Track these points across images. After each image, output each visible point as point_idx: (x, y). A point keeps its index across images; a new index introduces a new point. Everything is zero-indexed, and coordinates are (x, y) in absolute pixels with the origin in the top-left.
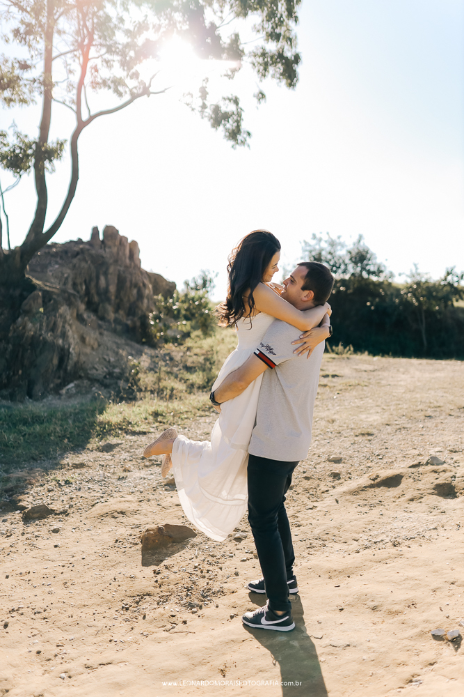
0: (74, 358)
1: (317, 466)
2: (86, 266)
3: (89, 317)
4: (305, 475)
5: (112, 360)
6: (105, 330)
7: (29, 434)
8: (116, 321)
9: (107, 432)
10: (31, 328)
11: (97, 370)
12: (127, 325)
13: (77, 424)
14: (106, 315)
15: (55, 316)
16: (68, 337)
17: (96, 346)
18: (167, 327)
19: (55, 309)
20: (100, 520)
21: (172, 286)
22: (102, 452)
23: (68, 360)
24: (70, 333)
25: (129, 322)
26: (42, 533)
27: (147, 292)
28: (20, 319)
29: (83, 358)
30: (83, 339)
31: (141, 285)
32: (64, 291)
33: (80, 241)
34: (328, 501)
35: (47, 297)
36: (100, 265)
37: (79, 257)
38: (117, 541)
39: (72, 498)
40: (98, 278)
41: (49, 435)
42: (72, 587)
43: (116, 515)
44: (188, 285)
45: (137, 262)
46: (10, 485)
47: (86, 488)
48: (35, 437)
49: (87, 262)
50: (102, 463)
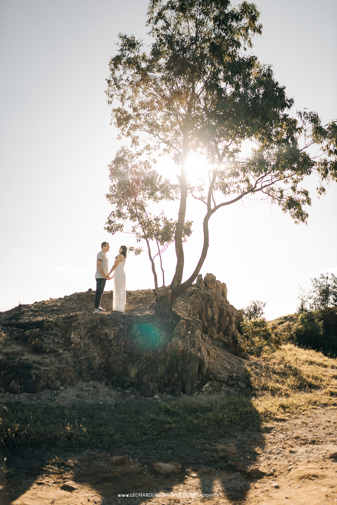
0: (207, 365)
6: (216, 346)
10: (181, 345)
11: (222, 374)
12: (225, 342)
15: (194, 337)
16: (202, 351)
23: (204, 367)
25: (226, 340)
28: (174, 339)
29: (211, 366)
30: (208, 353)
35: (188, 324)
36: (208, 300)
37: (193, 295)
40: (206, 310)
49: (199, 299)
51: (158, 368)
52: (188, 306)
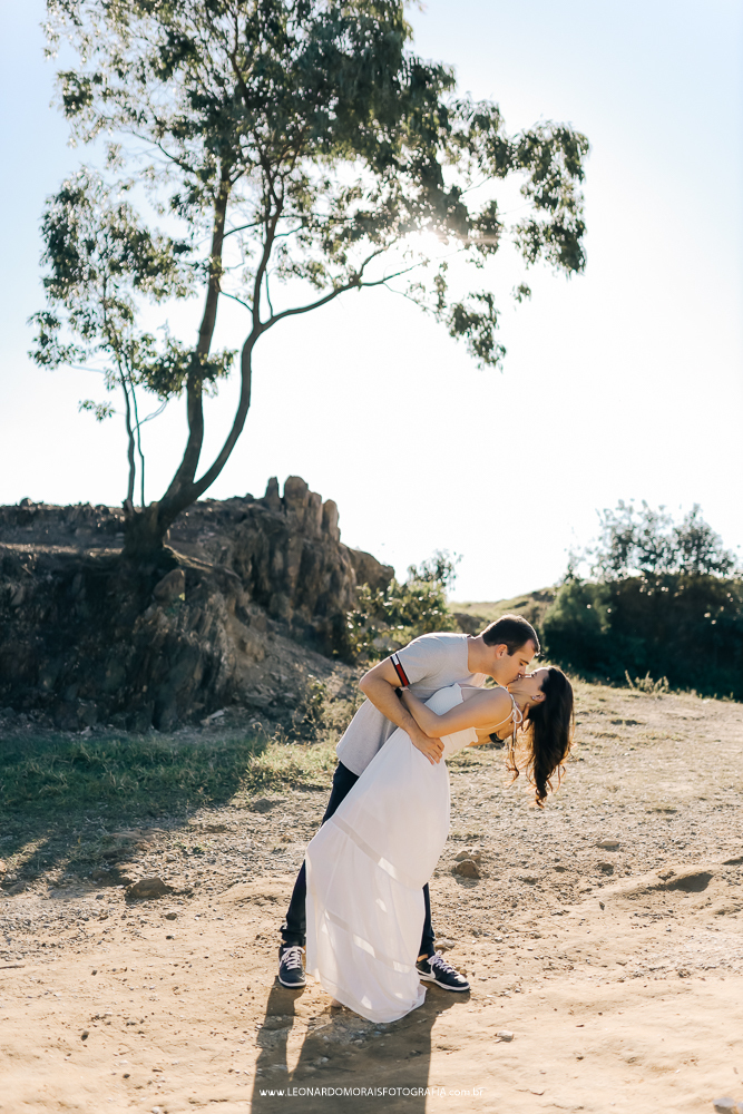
0: (227, 672)
1: (578, 853)
2: (256, 536)
3: (254, 613)
4: (557, 864)
5: (284, 678)
6: (277, 633)
7: (149, 779)
8: (296, 620)
9: (264, 782)
10: (166, 624)
11: (260, 693)
12: (311, 628)
13: (221, 769)
14: (280, 612)
15: (202, 608)
16: (219, 639)
17: (261, 656)
18: (375, 635)
19: (204, 597)
20: (237, 907)
21: (388, 573)
22: (254, 811)
23: (217, 674)
24: (223, 634)
25: (316, 624)
26: (151, 918)
27: (346, 579)
28: (150, 609)
29: (240, 674)
30: (242, 645)
31: (338, 567)
32: (218, 571)
33: (249, 498)
34: (589, 905)
35: (193, 578)
36: (277, 533)
37: (245, 521)
38: (258, 937)
39: (200, 874)
40: (272, 554)
41: (178, 782)
42: (185, 994)
43: (262, 900)
44: (415, 572)
45: (334, 533)
46: (112, 848)
47: (224, 861)
48: (158, 783)
49: (257, 530)
50: (251, 827)
51: (107, 670)
52: (221, 542)
